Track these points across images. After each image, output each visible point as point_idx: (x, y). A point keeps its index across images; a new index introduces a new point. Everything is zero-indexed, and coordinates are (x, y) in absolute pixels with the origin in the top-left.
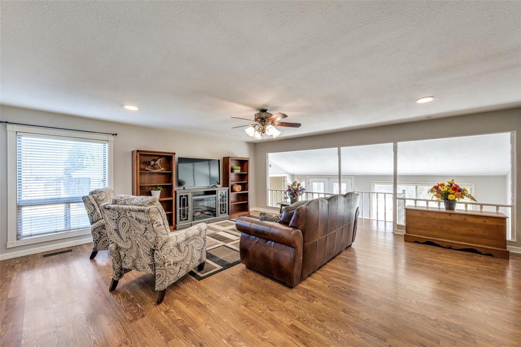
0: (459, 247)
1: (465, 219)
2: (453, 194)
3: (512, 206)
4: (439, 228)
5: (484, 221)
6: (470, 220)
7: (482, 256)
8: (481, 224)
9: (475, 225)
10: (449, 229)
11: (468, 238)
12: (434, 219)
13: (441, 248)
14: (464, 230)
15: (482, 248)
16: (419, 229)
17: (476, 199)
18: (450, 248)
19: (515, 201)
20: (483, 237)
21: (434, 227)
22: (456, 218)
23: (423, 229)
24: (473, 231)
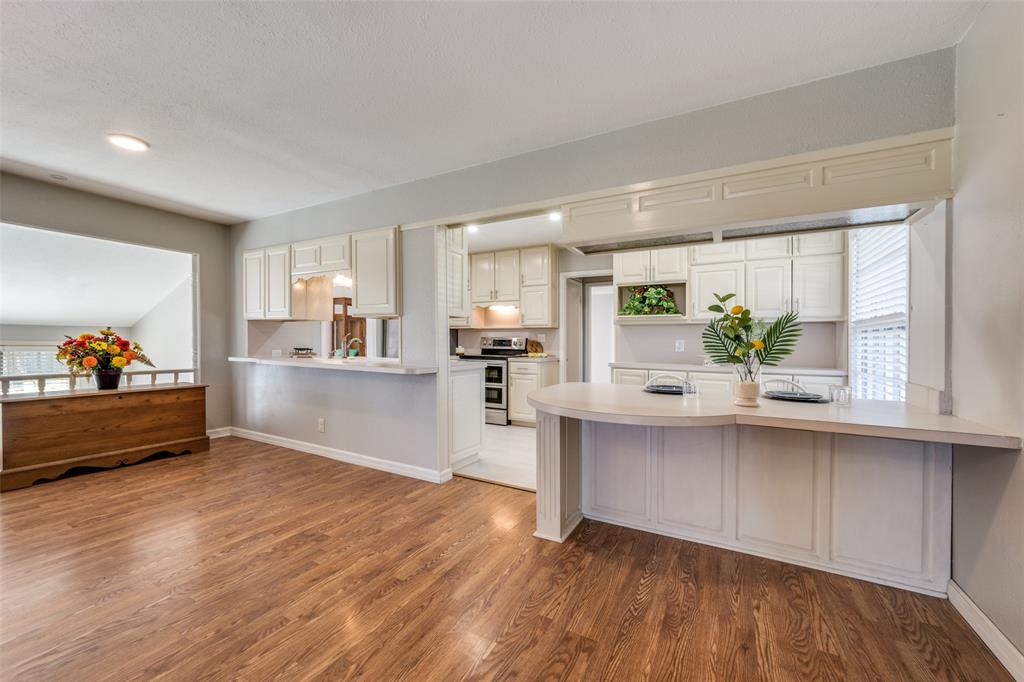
0: (140, 457)
1: (148, 401)
2: (120, 355)
3: (194, 371)
4: (99, 430)
5: (178, 398)
6: (157, 400)
7: (178, 458)
8: (173, 403)
9: (163, 408)
10: (119, 427)
11: (153, 436)
12: (86, 413)
13: (105, 473)
14: (147, 421)
15: (175, 445)
16: (44, 447)
17: (153, 362)
18: (123, 465)
19: (199, 361)
20: (176, 425)
21: (85, 431)
22: (134, 401)
23: (55, 445)
24: (160, 419)
